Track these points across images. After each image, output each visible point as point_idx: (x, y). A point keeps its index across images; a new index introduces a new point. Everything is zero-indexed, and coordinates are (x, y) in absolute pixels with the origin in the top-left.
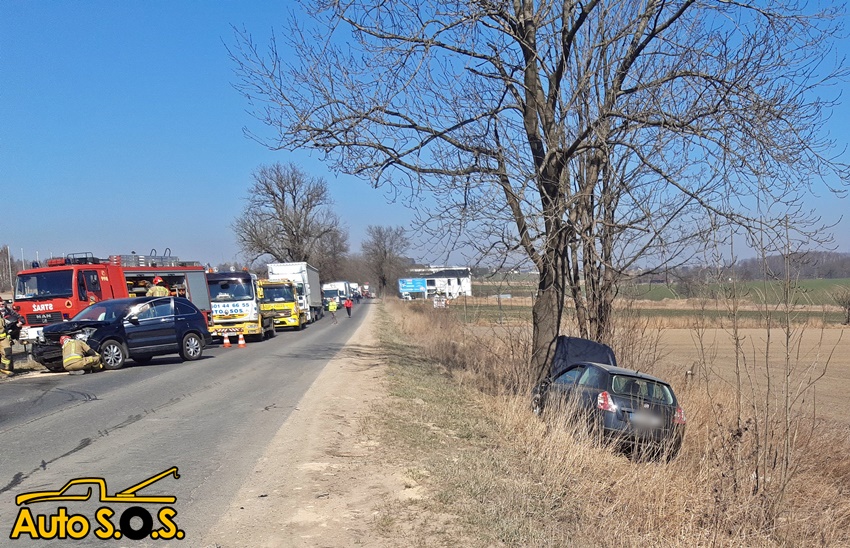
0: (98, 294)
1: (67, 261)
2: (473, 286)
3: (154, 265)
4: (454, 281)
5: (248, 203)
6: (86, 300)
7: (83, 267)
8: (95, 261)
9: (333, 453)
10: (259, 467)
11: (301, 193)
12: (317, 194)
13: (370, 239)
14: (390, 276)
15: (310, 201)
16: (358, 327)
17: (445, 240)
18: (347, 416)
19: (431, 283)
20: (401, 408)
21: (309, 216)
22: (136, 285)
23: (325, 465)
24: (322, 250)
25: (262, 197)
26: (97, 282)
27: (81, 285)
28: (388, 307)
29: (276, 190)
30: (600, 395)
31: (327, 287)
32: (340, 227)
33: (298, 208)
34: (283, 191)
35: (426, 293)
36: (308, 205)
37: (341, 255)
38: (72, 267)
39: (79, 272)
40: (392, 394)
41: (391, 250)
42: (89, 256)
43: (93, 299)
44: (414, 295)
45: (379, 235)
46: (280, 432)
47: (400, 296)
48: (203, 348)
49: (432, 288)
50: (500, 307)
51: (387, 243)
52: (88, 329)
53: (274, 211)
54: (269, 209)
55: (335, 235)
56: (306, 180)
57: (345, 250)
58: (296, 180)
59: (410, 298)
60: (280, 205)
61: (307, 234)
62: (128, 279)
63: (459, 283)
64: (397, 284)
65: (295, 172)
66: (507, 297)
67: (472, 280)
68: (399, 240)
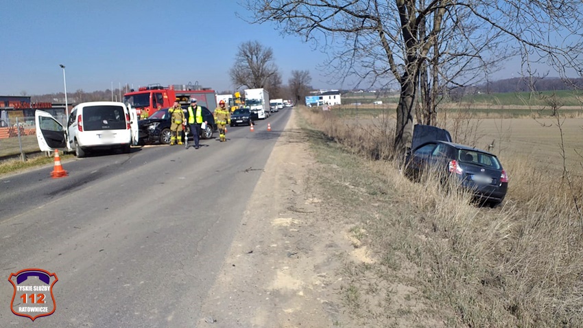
0: (162, 104)
1: (148, 89)
2: (341, 99)
3: (190, 90)
4: (332, 96)
5: (236, 61)
6: (156, 108)
7: (155, 91)
8: (162, 88)
9: (292, 209)
10: (245, 220)
11: (261, 55)
12: (268, 55)
13: (293, 77)
14: (302, 95)
15: (265, 59)
16: (288, 120)
17: (342, 71)
18: (294, 176)
19: (321, 98)
20: (326, 172)
21: (264, 66)
22: (181, 100)
23: (289, 220)
24: (269, 82)
25: (243, 58)
26: (162, 98)
27: (154, 100)
28: (300, 110)
29: (249, 54)
30: (451, 163)
31: (272, 101)
32: (279, 71)
33: (259, 63)
34: (252, 54)
35: (318, 104)
36: (264, 61)
37: (278, 85)
38: (150, 91)
39: (153, 94)
40: (318, 162)
41: (302, 82)
42: (158, 85)
43: (159, 107)
44: (312, 104)
45: (297, 75)
46: (256, 189)
47: (306, 105)
48: (213, 132)
49: (321, 100)
50: (357, 109)
51: (301, 79)
52: (155, 123)
53: (248, 64)
54: (246, 63)
55: (276, 76)
56: (263, 48)
57: (280, 83)
58: (258, 48)
59: (310, 106)
60: (251, 62)
61: (263, 75)
62: (177, 97)
63: (335, 97)
64: (305, 99)
65: (257, 45)
66: (360, 104)
67: (341, 96)
68: (306, 77)
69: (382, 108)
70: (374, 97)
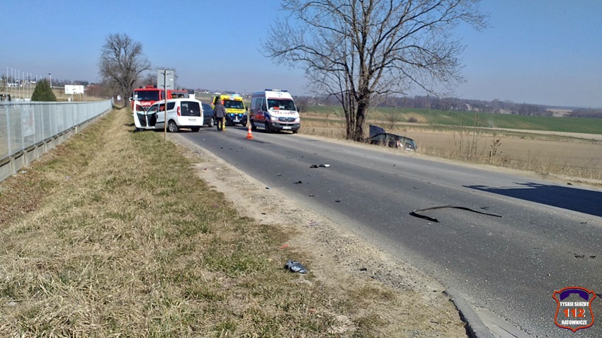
11: (130, 50)
12: (137, 50)
15: (134, 53)
25: (109, 50)
27: (162, 96)
29: (116, 47)
34: (120, 47)
54: (112, 56)
56: (132, 43)
58: (127, 42)
60: (118, 55)
65: (127, 39)
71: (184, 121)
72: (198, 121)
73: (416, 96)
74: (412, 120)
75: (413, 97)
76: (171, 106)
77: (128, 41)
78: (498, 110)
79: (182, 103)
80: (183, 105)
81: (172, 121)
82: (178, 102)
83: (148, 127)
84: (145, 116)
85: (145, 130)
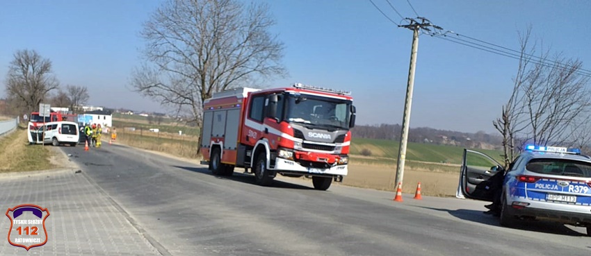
2: (113, 121)
4: (102, 116)
5: (9, 69)
11: (38, 67)
12: (46, 68)
15: (42, 70)
21: (41, 79)
25: (17, 67)
29: (24, 64)
33: (35, 74)
34: (28, 64)
36: (41, 73)
53: (22, 74)
54: (20, 73)
56: (41, 60)
58: (35, 58)
60: (26, 72)
63: (104, 118)
65: (35, 55)
66: (134, 129)
67: (113, 117)
68: (83, 94)
69: (157, 136)
70: (146, 122)
71: (63, 138)
72: (75, 138)
73: (382, 125)
74: (365, 153)
75: (379, 126)
76: (55, 127)
77: (37, 58)
78: (479, 144)
79: (63, 125)
80: (64, 127)
81: (55, 138)
82: (59, 124)
83: (38, 142)
84: (36, 133)
85: (36, 144)
